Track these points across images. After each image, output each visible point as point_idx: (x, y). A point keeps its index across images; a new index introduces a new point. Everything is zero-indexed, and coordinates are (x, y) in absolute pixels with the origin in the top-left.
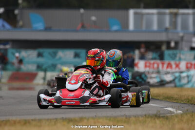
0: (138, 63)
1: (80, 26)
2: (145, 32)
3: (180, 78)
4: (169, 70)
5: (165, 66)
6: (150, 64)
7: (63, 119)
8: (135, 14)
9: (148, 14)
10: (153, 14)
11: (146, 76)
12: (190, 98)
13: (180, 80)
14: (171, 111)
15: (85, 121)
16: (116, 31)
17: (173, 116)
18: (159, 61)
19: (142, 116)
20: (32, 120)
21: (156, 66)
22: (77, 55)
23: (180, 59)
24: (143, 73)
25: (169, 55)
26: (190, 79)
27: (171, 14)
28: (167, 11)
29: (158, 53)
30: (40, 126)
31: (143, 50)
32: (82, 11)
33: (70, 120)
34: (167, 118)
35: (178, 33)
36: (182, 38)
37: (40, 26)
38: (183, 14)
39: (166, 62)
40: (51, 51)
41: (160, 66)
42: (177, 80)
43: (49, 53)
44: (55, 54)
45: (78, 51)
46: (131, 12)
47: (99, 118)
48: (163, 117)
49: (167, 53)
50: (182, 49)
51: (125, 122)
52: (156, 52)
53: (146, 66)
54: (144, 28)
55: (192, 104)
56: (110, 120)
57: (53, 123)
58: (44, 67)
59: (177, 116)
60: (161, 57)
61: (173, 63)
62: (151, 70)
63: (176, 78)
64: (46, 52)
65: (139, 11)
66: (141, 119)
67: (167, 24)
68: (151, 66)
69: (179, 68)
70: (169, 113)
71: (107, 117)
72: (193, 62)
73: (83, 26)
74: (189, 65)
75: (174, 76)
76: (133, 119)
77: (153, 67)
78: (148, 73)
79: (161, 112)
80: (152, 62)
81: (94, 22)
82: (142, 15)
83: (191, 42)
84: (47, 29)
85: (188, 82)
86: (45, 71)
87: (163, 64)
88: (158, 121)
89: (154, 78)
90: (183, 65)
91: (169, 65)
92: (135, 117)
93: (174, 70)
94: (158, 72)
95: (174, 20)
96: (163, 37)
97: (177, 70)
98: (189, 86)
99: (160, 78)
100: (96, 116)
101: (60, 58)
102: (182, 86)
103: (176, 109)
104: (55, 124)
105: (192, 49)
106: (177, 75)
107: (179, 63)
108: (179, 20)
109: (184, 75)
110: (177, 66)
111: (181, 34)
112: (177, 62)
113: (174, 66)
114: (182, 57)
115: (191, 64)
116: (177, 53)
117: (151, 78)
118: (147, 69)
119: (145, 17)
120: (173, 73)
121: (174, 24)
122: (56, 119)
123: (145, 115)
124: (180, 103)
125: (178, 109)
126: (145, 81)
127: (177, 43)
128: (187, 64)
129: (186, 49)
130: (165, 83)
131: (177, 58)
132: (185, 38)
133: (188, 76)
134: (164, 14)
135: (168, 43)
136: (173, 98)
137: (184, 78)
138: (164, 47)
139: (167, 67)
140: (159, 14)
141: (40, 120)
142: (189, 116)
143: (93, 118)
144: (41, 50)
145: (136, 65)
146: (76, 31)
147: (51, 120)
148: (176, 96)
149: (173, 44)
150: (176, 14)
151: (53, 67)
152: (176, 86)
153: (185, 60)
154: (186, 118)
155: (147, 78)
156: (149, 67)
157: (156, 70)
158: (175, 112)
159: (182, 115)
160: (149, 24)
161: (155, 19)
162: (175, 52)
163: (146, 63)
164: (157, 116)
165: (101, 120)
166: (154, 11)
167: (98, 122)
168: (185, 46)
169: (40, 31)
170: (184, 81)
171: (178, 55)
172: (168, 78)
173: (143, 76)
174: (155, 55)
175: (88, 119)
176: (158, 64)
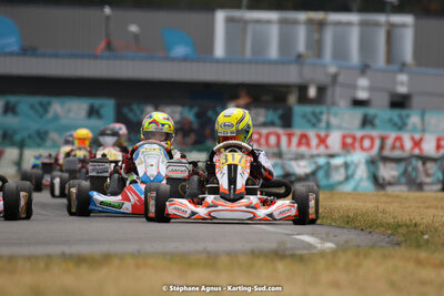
1: (102, 45)
2: (250, 62)
3: (328, 169)
4: (303, 149)
5: (295, 140)
6: (260, 134)
7: (65, 257)
8: (229, 20)
9: (258, 21)
10: (269, 22)
12: (351, 215)
13: (328, 175)
14: (309, 244)
15: (116, 262)
16: (185, 59)
17: (314, 254)
18: (280, 131)
19: (244, 253)
21: (273, 140)
22: (93, 112)
23: (328, 126)
25: (304, 116)
26: (350, 172)
27: (310, 22)
28: (302, 16)
29: (280, 112)
32: (107, 10)
33: (81, 260)
34: (301, 259)
35: (324, 66)
36: (335, 77)
37: (12, 42)
38: (339, 24)
39: (298, 132)
40: (35, 100)
41: (284, 140)
42: (321, 174)
43: (32, 107)
44: (45, 108)
45: (97, 102)
46: (220, 16)
48: (292, 256)
49: (299, 111)
50: (334, 104)
51: (205, 266)
52: (275, 109)
54: (248, 54)
55: (356, 228)
56: (172, 260)
57: (42, 265)
58: (18, 138)
59: (323, 254)
60: (287, 121)
61: (312, 134)
63: (319, 168)
64: (25, 103)
65: (237, 14)
66: (242, 259)
67: (301, 47)
68: (263, 141)
69: (327, 147)
70: (304, 248)
71: (165, 254)
72: (359, 134)
73: (109, 46)
74: (349, 141)
75: (316, 163)
76: (224, 259)
77: (268, 143)
79: (289, 245)
80: (264, 131)
81: (136, 36)
82: (246, 22)
83: (354, 87)
84: (28, 51)
85: (347, 178)
86: (21, 146)
87: (290, 136)
88: (280, 266)
90: (334, 140)
91: (304, 139)
92: (228, 254)
93: (314, 152)
94: (279, 155)
95: (316, 36)
96: (290, 75)
97: (322, 149)
98: (348, 187)
99: (283, 167)
100: (139, 251)
101: (56, 118)
102: (331, 187)
103: (321, 239)
104: (47, 267)
105: (358, 103)
106: (322, 161)
107: (327, 136)
108: (329, 36)
109: (338, 161)
110: (322, 141)
111: (332, 70)
112: (323, 134)
113: (314, 141)
114: (334, 121)
115: (354, 138)
116: (321, 113)
119: (250, 28)
120: (312, 156)
121: (316, 47)
122: (49, 257)
123: (253, 252)
124: (330, 225)
125: (323, 240)
127: (321, 90)
128: (344, 137)
129: (343, 103)
130: (293, 178)
131: (323, 124)
132: (341, 79)
133: (346, 165)
134: (296, 22)
135: (303, 89)
137: (337, 168)
138: (292, 99)
139: (300, 144)
140: (282, 22)
141: (11, 259)
142: (350, 255)
143: (132, 256)
144: (13, 99)
146: (95, 57)
149: (312, 92)
150: (321, 24)
151: (41, 138)
153: (339, 128)
154: (342, 259)
156: (259, 141)
157: (275, 150)
158: (319, 246)
159: (334, 252)
160: (260, 46)
161: (274, 32)
162: (317, 109)
164: (278, 254)
165: (151, 261)
166: (273, 16)
167: (147, 266)
168: (340, 97)
169: (11, 54)
170: (338, 176)
171: (324, 117)
172: (301, 168)
174: (272, 115)
175: (122, 257)
176: (278, 137)
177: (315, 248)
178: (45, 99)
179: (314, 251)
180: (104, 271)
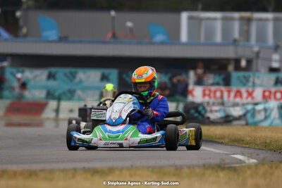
0: (193, 90)
1: (110, 35)
2: (203, 45)
3: (254, 112)
4: (238, 100)
5: (232, 94)
6: (210, 91)
7: (85, 170)
8: (190, 18)
9: (209, 19)
10: (215, 19)
11: (204, 108)
12: (268, 141)
13: (253, 115)
14: (240, 160)
15: (117, 172)
16: (162, 43)
17: (243, 166)
18: (223, 88)
19: (198, 166)
20: (40, 171)
21: (218, 94)
22: (104, 78)
23: (254, 85)
24: (201, 104)
25: (238, 78)
26: (268, 114)
27: (241, 19)
28: (236, 15)
29: (223, 76)
30: (52, 180)
31: (200, 71)
32: (113, 13)
33: (95, 172)
34: (235, 170)
35: (251, 47)
36: (258, 54)
37: (52, 34)
38: (260, 20)
39: (234, 89)
40: (67, 70)
41: (226, 94)
42: (249, 116)
43: (65, 75)
44: (73, 76)
45: (107, 71)
46: (184, 16)
47: (137, 168)
48: (229, 168)
49: (235, 75)
50: (257, 70)
51: (174, 175)
52: (220, 74)
53: (204, 95)
54: (202, 39)
55: (271, 150)
56: (153, 171)
57: (71, 175)
58: (56, 94)
59: (249, 167)
60: (227, 82)
61: (243, 90)
62: (212, 100)
63: (247, 112)
64: (61, 72)
65: (195, 14)
66: (197, 170)
67: (236, 35)
68: (212, 95)
69: (253, 98)
70: (237, 163)
71: (148, 167)
72: (273, 90)
73: (114, 36)
74: (267, 94)
75: (245, 109)
76: (186, 170)
77: (215, 96)
78: (208, 103)
79: (227, 161)
80: (213, 88)
81: (131, 29)
82: (201, 20)
83: (270, 60)
84: (63, 39)
85: (266, 118)
86: (59, 99)
87: (229, 92)
88: (222, 174)
89: (216, 111)
90: (258, 93)
91: (238, 93)
92: (189, 167)
93: (245, 101)
94: (222, 104)
95: (245, 28)
96: (229, 53)
97: (250, 100)
98: (266, 124)
99: (225, 111)
100: (132, 166)
101: (81, 81)
102: (256, 124)
103: (248, 157)
104: (74, 176)
105: (272, 70)
106: (250, 107)
107: (253, 91)
108: (254, 28)
109: (260, 107)
110: (250, 94)
111: (256, 49)
112: (250, 90)
113: (245, 95)
114: (257, 81)
115: (270, 92)
116: (249, 76)
117: (211, 111)
118: (207, 99)
119: (204, 23)
120: (243, 105)
121: (246, 34)
122: (75, 170)
123: (204, 166)
124: (254, 148)
125: (251, 157)
126: (203, 116)
127: (249, 62)
128: (264, 92)
129: (263, 70)
130: (231, 118)
131: (251, 84)
132: (261, 55)
133: (265, 110)
134: (232, 19)
135: (237, 61)
136: (243, 141)
137: (259, 111)
138: (231, 68)
139: (235, 96)
140: (224, 19)
141: (51, 171)
142: (266, 167)
143: (129, 168)
144: (53, 70)
145: (191, 92)
146: (105, 42)
147: (67, 170)
148: (248, 139)
149: (243, 63)
150: (249, 20)
151: (70, 95)
152: (247, 124)
153: (261, 85)
154: (262, 170)
155: (206, 112)
156: (209, 95)
157: (220, 101)
158: (247, 161)
159: (256, 165)
160: (210, 34)
161: (219, 25)
162: (246, 74)
163: (204, 91)
164: (221, 167)
165: (139, 172)
166: (218, 15)
167: (136, 175)
168: (261, 66)
169: (52, 42)
170: (260, 117)
171: (251, 79)
172: (237, 112)
173: (201, 108)
174: (218, 79)
175: (121, 170)
176: (222, 92)
177: (245, 162)
178: (73, 70)
179: (243, 165)
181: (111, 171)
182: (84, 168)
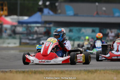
1: (95, 13)
7: (85, 71)
15: (99, 72)
16: (118, 17)
20: (66, 71)
22: (93, 31)
30: (71, 75)
32: (97, 4)
33: (89, 71)
37: (71, 13)
40: (77, 28)
43: (77, 30)
44: (80, 30)
45: (94, 28)
47: (107, 70)
56: (114, 71)
57: (79, 73)
64: (75, 29)
71: (112, 70)
73: (97, 13)
81: (105, 11)
84: (76, 15)
86: (74, 40)
100: (105, 69)
101: (83, 33)
104: (80, 73)
122: (81, 70)
141: (71, 71)
143: (103, 70)
144: (72, 28)
146: (94, 16)
147: (77, 71)
151: (79, 38)
165: (108, 72)
167: (107, 73)
169: (71, 16)
175: (100, 70)
178: (80, 28)
180: (95, 74)
181: (96, 71)
182: (85, 70)
